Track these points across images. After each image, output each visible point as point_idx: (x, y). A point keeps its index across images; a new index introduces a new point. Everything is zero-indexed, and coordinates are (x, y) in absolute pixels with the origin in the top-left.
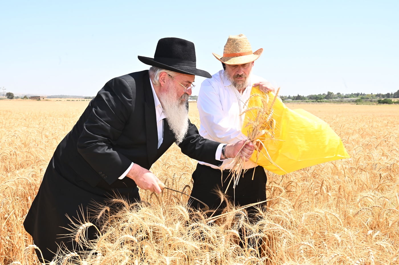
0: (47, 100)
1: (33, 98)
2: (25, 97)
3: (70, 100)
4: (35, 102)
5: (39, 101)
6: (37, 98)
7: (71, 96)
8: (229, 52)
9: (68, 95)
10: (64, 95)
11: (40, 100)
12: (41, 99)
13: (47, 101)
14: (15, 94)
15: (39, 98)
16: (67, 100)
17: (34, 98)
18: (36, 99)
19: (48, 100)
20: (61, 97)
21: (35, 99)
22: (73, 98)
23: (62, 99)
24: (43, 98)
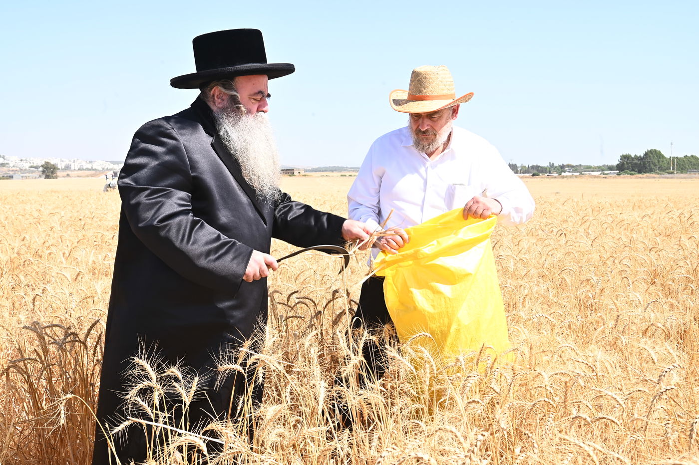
0: (305, 175)
3: (345, 176)
4: (286, 179)
5: (293, 177)
7: (351, 168)
9: (345, 167)
10: (338, 167)
11: (294, 175)
12: (295, 174)
13: (304, 177)
15: (292, 171)
16: (342, 176)
18: (288, 174)
19: (307, 176)
20: (333, 169)
21: (286, 173)
22: (353, 171)
23: (335, 174)
24: (299, 172)
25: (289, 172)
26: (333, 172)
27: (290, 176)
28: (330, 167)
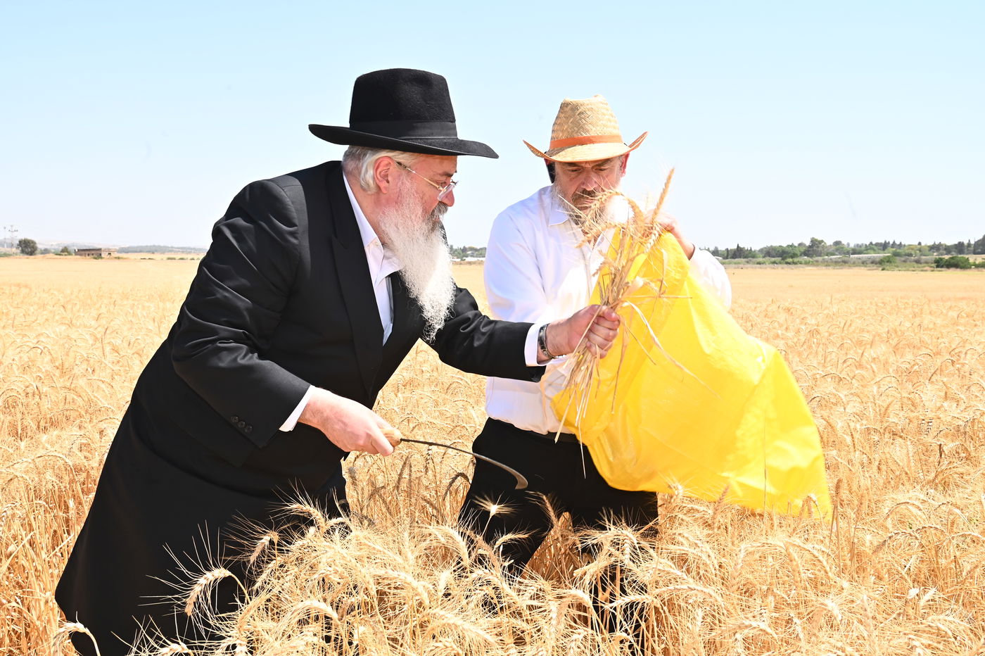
0: (119, 258)
1: (83, 252)
2: (65, 251)
3: (174, 259)
4: (89, 263)
5: (100, 260)
6: (95, 253)
7: (177, 248)
8: (562, 136)
9: (170, 246)
10: (159, 246)
11: (102, 258)
12: (103, 256)
13: (117, 260)
14: (40, 244)
15: (98, 252)
16: (169, 259)
17: (87, 252)
18: (91, 256)
19: (122, 258)
20: (153, 250)
21: (89, 255)
22: (183, 252)
23: (157, 256)
24: (110, 254)
25: (93, 252)
26: (153, 253)
27: (95, 258)
28: (147, 246)
